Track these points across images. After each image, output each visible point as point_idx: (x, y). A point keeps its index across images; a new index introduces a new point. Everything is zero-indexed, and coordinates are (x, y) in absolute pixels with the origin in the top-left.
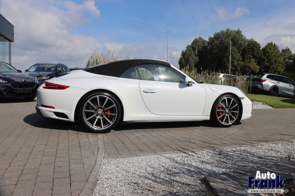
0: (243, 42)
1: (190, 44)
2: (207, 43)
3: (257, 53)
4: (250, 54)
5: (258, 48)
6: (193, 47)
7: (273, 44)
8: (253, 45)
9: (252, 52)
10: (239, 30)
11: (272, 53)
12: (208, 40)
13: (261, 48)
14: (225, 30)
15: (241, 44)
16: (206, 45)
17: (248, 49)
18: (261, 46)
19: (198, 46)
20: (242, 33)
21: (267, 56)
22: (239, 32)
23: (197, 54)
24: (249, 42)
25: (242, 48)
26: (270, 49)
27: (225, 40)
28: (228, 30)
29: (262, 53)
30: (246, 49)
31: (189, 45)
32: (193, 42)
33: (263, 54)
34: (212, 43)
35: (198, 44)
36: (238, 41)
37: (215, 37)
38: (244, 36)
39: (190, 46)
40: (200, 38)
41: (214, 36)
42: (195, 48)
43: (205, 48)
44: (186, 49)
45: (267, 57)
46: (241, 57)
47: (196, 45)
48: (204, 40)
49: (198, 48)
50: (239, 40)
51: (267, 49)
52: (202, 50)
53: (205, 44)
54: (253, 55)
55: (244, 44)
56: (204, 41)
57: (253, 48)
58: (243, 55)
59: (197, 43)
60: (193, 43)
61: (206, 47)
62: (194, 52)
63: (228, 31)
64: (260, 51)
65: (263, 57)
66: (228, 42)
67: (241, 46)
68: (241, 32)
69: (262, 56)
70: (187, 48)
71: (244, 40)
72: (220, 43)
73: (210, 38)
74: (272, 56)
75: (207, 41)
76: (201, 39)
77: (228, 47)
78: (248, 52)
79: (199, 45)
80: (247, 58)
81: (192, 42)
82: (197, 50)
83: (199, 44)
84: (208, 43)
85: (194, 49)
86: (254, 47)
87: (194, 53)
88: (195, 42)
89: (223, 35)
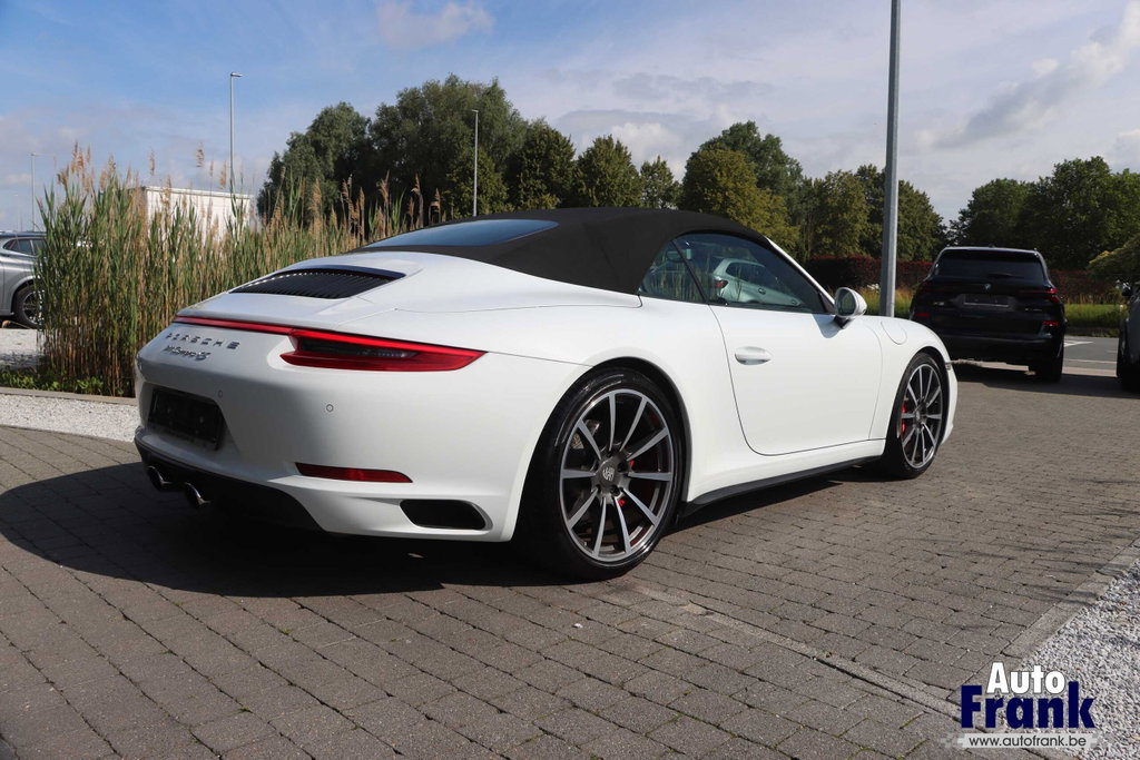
0: (509, 130)
1: (304, 131)
2: (371, 129)
3: (561, 173)
4: (537, 178)
5: (565, 154)
6: (316, 144)
7: (615, 142)
8: (544, 146)
9: (544, 169)
10: (495, 85)
11: (614, 176)
12: (374, 119)
13: (575, 158)
14: (442, 83)
15: (501, 139)
16: (366, 137)
17: (530, 157)
18: (573, 148)
19: (337, 137)
20: (507, 98)
21: (597, 187)
22: (494, 94)
23: (332, 169)
24: (528, 130)
25: (507, 155)
26: (607, 161)
27: (444, 118)
28: (452, 81)
29: (581, 174)
30: (522, 160)
31: (298, 136)
32: (316, 121)
33: (583, 178)
34: (393, 128)
35: (333, 132)
36: (492, 127)
37: (403, 108)
38: (511, 111)
39: (305, 138)
40: (345, 109)
41: (401, 102)
42: (326, 149)
43: (363, 147)
44: (288, 148)
45: (599, 190)
46: (505, 188)
47: (329, 136)
48: (357, 114)
49: (336, 146)
50: (496, 124)
51: (599, 161)
52: (351, 154)
53: (363, 133)
54: (546, 180)
55: (514, 136)
56: (359, 121)
57: (546, 156)
58: (511, 178)
59: (331, 126)
60: (315, 128)
61: (369, 143)
62: (322, 163)
63: (453, 85)
64: (570, 165)
65: (584, 189)
66: (455, 130)
67: (504, 147)
68: (501, 93)
69: (581, 186)
70: (293, 144)
71: (514, 122)
72: (423, 130)
73: (385, 111)
74: (616, 188)
75: (369, 120)
76: (349, 110)
77: (455, 148)
78: (530, 168)
79: (340, 135)
80: (525, 189)
81: (311, 123)
82: (334, 154)
83: (340, 131)
84: (376, 128)
85: (320, 150)
86: (552, 151)
87: (323, 167)
88: (325, 123)
89: (435, 102)
